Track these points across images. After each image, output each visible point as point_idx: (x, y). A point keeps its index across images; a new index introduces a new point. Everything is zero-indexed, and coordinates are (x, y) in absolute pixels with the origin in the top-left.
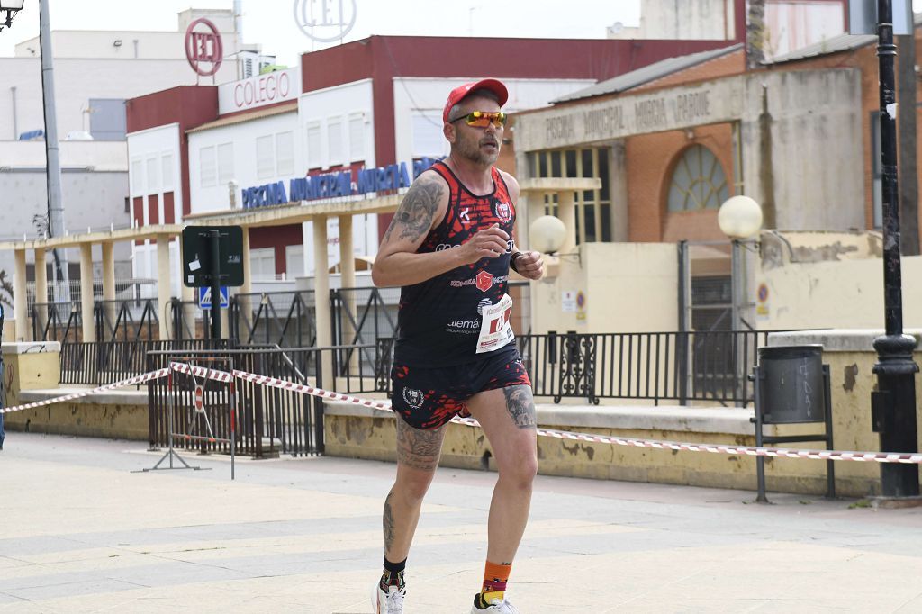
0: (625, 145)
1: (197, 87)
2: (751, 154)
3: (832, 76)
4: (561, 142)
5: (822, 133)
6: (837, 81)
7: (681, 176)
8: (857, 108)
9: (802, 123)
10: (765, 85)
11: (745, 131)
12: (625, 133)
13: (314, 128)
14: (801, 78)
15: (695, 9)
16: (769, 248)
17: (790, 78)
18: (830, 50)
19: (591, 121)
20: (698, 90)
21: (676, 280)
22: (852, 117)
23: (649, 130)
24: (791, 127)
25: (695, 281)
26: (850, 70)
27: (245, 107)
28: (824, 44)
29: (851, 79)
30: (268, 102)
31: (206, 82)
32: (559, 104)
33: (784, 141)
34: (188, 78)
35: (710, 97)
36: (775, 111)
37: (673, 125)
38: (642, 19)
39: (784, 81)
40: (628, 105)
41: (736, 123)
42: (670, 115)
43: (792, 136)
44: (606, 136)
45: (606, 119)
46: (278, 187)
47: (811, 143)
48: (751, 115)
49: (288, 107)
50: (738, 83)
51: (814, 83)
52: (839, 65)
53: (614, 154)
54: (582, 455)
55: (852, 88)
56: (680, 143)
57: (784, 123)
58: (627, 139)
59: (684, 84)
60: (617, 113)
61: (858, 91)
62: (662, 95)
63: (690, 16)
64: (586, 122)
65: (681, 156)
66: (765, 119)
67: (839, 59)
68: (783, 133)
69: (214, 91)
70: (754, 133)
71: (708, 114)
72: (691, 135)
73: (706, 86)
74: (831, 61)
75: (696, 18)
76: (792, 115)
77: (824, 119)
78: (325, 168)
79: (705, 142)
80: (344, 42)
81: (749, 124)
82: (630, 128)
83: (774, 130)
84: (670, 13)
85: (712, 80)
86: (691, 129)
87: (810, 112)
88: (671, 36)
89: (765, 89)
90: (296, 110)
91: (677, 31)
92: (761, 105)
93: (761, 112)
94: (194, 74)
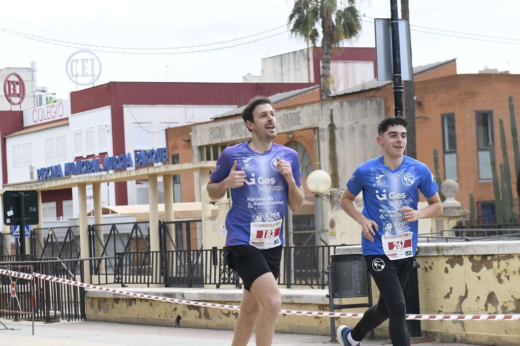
1: (11, 111)
2: (324, 146)
3: (368, 102)
4: (219, 141)
5: (363, 134)
6: (371, 106)
9: (353, 129)
10: (331, 108)
11: (321, 133)
13: (78, 134)
14: (351, 104)
15: (292, 65)
16: (335, 199)
17: (345, 104)
18: (367, 88)
19: (235, 128)
20: (294, 111)
24: (346, 131)
25: (293, 216)
26: (379, 99)
27: (38, 122)
28: (364, 85)
29: (379, 104)
30: (51, 120)
31: (16, 108)
32: (217, 119)
33: (343, 139)
34: (6, 107)
35: (301, 115)
36: (337, 122)
37: (281, 131)
38: (262, 71)
39: (342, 106)
41: (316, 129)
43: (347, 136)
44: (244, 137)
45: (243, 127)
46: (58, 168)
47: (357, 140)
48: (324, 125)
49: (63, 122)
50: (316, 107)
51: (359, 106)
52: (371, 97)
55: (380, 109)
56: (285, 141)
57: (342, 129)
59: (287, 108)
61: (383, 111)
63: (289, 69)
64: (232, 129)
66: (332, 127)
67: (372, 93)
68: (342, 135)
69: (20, 114)
70: (326, 135)
71: (300, 124)
72: (291, 136)
73: (299, 109)
74: (367, 94)
75: (292, 71)
76: (347, 124)
77: (364, 126)
78: (85, 156)
79: (299, 140)
80: (95, 85)
81: (323, 129)
83: (337, 133)
84: (278, 68)
85: (302, 105)
86: (291, 133)
87: (357, 123)
88: (278, 81)
89: (332, 110)
90: (68, 124)
91: (282, 79)
92: (330, 119)
93: (330, 122)
94: (10, 104)
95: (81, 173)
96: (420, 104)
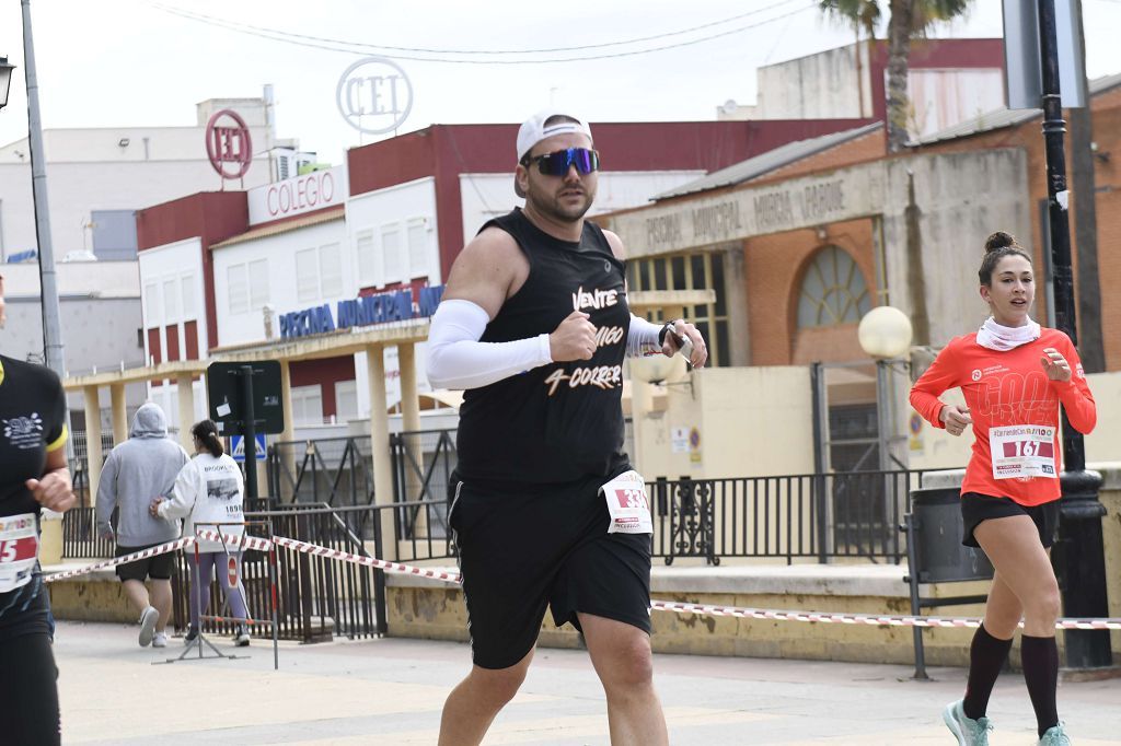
0: (743, 248)
1: (221, 193)
2: (897, 255)
3: (991, 158)
4: (666, 248)
5: (981, 227)
6: (999, 165)
7: (813, 285)
8: (1023, 195)
9: (958, 217)
10: (910, 171)
11: (888, 227)
12: (742, 234)
13: (365, 238)
14: (954, 162)
15: (823, 80)
17: (941, 162)
18: (988, 126)
19: (701, 220)
20: (830, 180)
21: (809, 411)
22: (1018, 207)
23: (772, 229)
24: (944, 221)
25: (834, 410)
26: (1013, 151)
27: (281, 215)
28: (980, 120)
29: (1015, 162)
30: (308, 209)
31: (232, 186)
32: (662, 201)
33: (936, 239)
34: (211, 183)
35: (844, 187)
36: (923, 203)
37: (801, 223)
38: (760, 95)
39: (933, 166)
40: (745, 200)
41: (877, 219)
42: (796, 211)
43: (945, 232)
44: (720, 238)
45: (719, 218)
46: (323, 312)
47: (968, 240)
48: (895, 208)
49: (332, 214)
50: (878, 170)
51: (970, 167)
52: (999, 145)
53: (730, 260)
54: (701, 627)
55: (1016, 173)
56: (809, 245)
57: (935, 216)
58: (745, 241)
59: (813, 173)
60: (732, 211)
61: (1024, 176)
62: (786, 187)
63: (817, 90)
64: (695, 223)
65: (811, 261)
66: (913, 213)
67: (999, 138)
68: (934, 229)
69: (243, 197)
70: (900, 230)
71: (842, 208)
72: (822, 234)
73: (839, 175)
74: (990, 141)
75: (824, 92)
76: (945, 207)
77: (983, 210)
78: (380, 286)
79: (841, 242)
81: (893, 219)
82: (748, 228)
83: (924, 225)
84: (793, 87)
85: (846, 167)
86: (823, 227)
87: (967, 202)
88: (794, 115)
89: (911, 177)
90: (343, 218)
91: (802, 110)
92: (907, 195)
93: (907, 203)
94: (218, 178)
95: (373, 322)
96: (1105, 159)
